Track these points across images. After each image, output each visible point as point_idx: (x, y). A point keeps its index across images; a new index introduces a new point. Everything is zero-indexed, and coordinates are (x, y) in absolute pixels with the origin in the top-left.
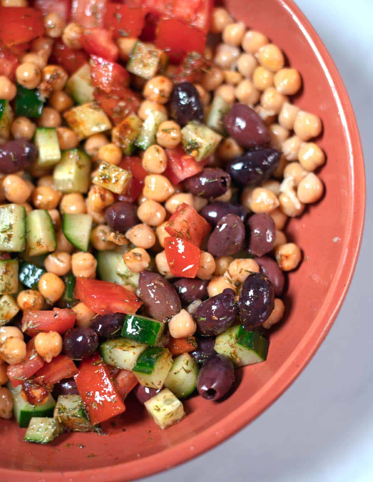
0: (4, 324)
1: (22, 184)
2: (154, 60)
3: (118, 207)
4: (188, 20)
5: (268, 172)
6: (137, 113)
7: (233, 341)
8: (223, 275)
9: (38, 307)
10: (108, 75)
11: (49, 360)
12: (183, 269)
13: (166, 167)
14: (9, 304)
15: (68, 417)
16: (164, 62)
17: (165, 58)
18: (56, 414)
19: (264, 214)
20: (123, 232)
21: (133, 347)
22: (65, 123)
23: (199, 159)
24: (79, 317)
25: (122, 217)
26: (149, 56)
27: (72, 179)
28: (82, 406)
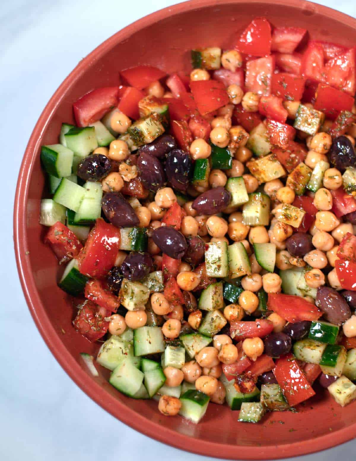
0: (217, 332)
1: (222, 224)
2: (316, 120)
3: (298, 237)
4: (341, 86)
6: (304, 162)
9: (241, 317)
10: (284, 136)
11: (254, 359)
12: (352, 285)
13: (332, 205)
14: (220, 318)
15: (272, 402)
16: (322, 120)
17: (323, 117)
18: (262, 400)
20: (302, 257)
21: (318, 346)
22: (247, 171)
24: (275, 325)
25: (300, 245)
26: (311, 117)
27: (258, 216)
28: (281, 392)
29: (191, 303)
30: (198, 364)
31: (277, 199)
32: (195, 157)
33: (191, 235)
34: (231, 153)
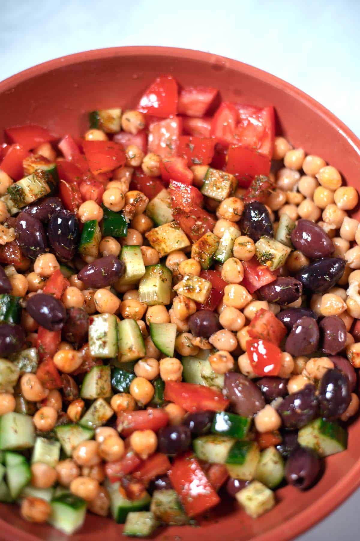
0: (102, 424)
1: (112, 296)
2: (226, 183)
3: (202, 314)
4: (254, 147)
5: (335, 279)
6: (212, 231)
7: (316, 432)
8: (301, 374)
9: (131, 408)
10: (187, 197)
11: (145, 457)
13: (243, 276)
14: (104, 407)
15: (165, 509)
16: (234, 185)
17: (235, 181)
18: (153, 507)
19: (334, 316)
20: (208, 338)
21: (224, 441)
22: (146, 242)
23: (272, 269)
24: (171, 416)
25: (205, 323)
26: (221, 180)
27: (156, 291)
28: (177, 499)
29: (71, 390)
30: (76, 463)
31: (180, 274)
32: (83, 219)
33: (73, 308)
34: (127, 219)
